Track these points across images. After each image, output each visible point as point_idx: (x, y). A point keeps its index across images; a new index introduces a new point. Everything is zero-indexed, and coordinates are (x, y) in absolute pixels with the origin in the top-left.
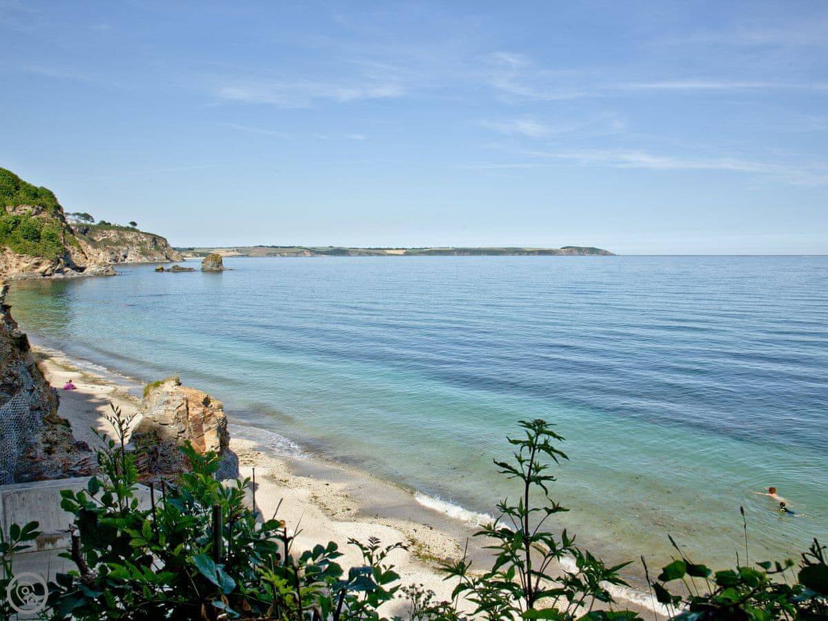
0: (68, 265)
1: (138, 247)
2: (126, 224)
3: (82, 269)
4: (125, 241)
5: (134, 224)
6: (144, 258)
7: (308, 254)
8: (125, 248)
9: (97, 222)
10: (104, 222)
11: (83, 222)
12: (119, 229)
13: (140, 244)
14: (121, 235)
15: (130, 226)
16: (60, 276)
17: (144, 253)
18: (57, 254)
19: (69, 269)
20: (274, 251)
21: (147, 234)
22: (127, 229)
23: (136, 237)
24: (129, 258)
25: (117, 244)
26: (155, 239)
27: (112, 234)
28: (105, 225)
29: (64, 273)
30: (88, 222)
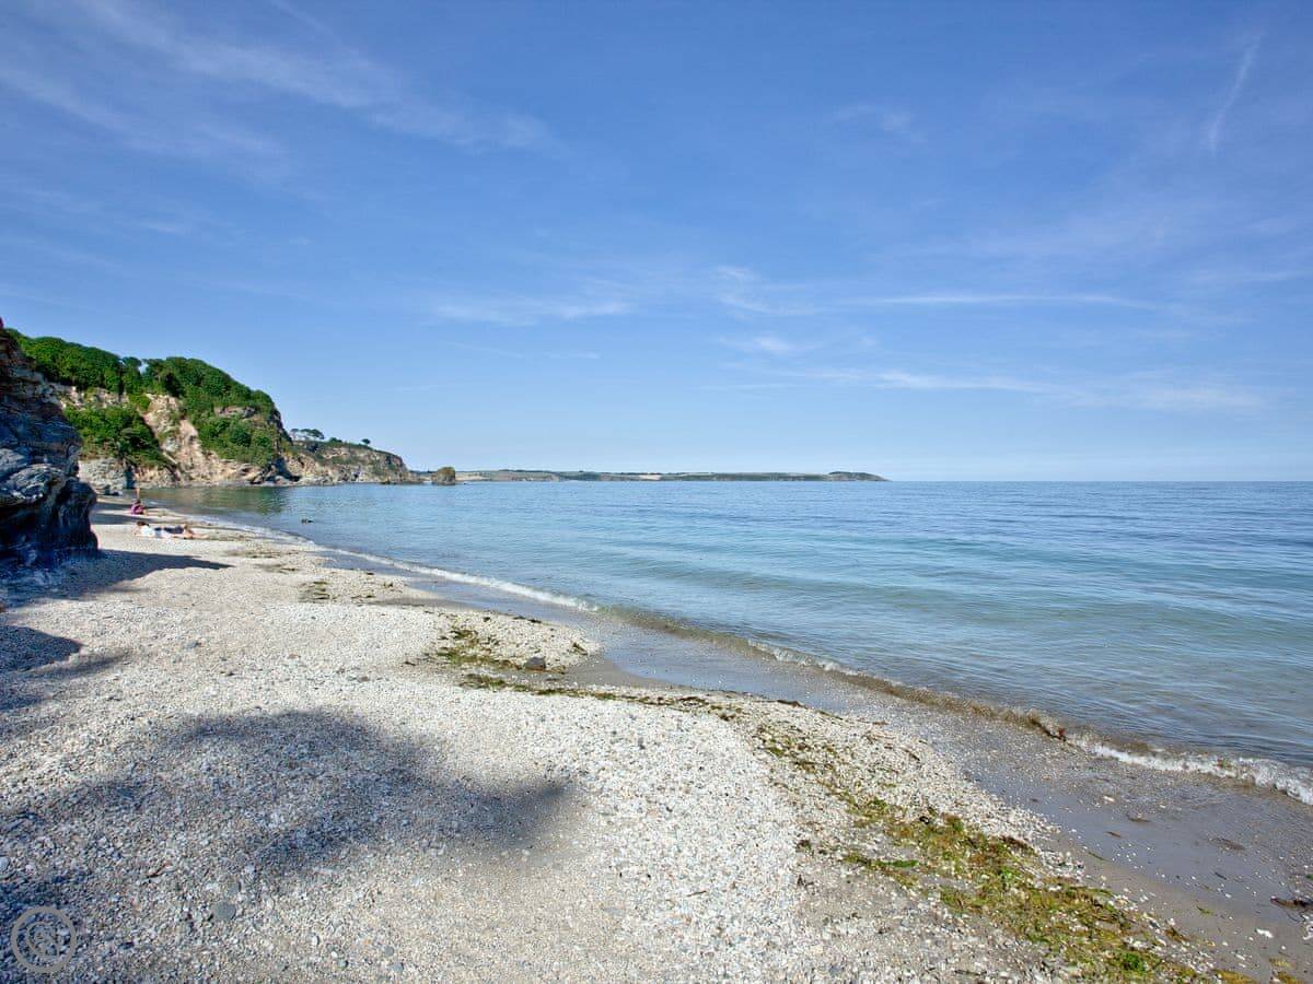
0: (280, 474)
1: (371, 466)
2: (358, 441)
3: (297, 479)
4: (356, 460)
5: (367, 441)
6: (376, 478)
7: (557, 479)
8: (357, 467)
9: (327, 439)
10: (334, 440)
11: (312, 438)
12: (350, 446)
13: (372, 463)
14: (353, 453)
15: (363, 443)
16: (271, 484)
17: (377, 473)
18: (268, 460)
19: (281, 477)
20: (520, 476)
21: (380, 452)
22: (359, 446)
23: (369, 456)
24: (360, 478)
25: (347, 462)
26: (389, 457)
27: (343, 451)
28: (335, 442)
29: (275, 482)
30: (318, 439)
